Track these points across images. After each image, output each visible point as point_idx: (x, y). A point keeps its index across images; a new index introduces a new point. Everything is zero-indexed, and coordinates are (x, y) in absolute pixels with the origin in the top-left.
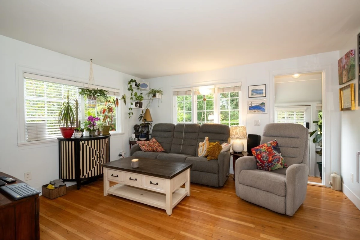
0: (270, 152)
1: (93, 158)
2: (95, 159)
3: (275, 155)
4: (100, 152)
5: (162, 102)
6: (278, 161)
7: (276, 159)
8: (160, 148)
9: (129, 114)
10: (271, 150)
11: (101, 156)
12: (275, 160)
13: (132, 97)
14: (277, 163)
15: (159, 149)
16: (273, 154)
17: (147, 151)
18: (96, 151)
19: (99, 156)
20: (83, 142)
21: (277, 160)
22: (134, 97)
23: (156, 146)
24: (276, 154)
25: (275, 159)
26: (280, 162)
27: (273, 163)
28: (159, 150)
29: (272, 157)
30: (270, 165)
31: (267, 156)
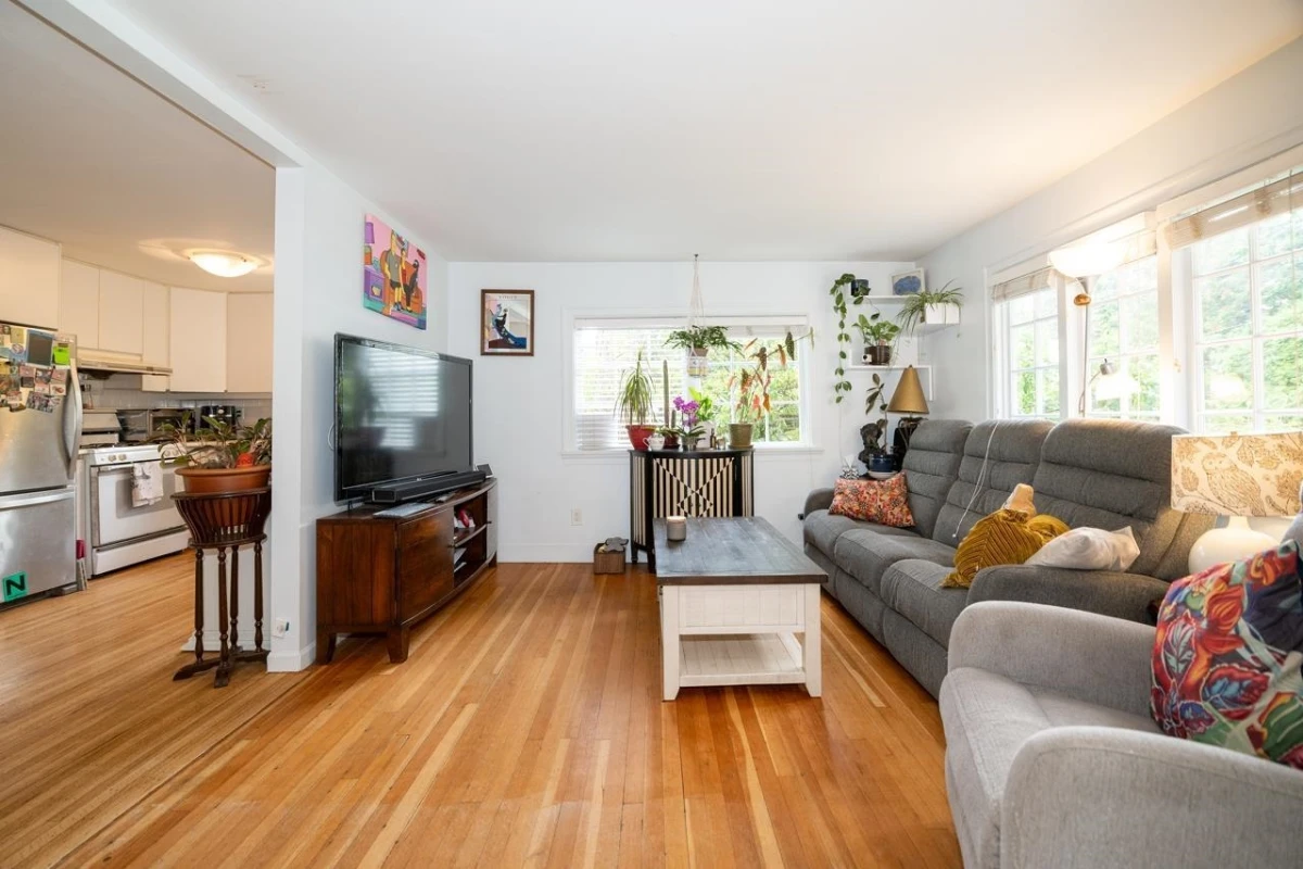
0: (1215, 624)
1: (679, 505)
2: (683, 507)
3: (1234, 652)
4: (698, 492)
5: (958, 336)
6: (1233, 701)
7: (1224, 687)
8: (897, 510)
9: (838, 388)
10: (1231, 614)
11: (701, 502)
12: (1216, 688)
13: (845, 331)
14: (1227, 714)
15: (892, 514)
16: (1223, 644)
17: (841, 513)
18: (685, 488)
19: (693, 501)
20: (658, 460)
21: (1233, 689)
22: (855, 333)
23: (881, 500)
24: (1242, 651)
25: (1221, 677)
26: (1252, 720)
27: (1201, 703)
28: (890, 517)
29: (1212, 662)
30: (1188, 714)
31: (1188, 647)
